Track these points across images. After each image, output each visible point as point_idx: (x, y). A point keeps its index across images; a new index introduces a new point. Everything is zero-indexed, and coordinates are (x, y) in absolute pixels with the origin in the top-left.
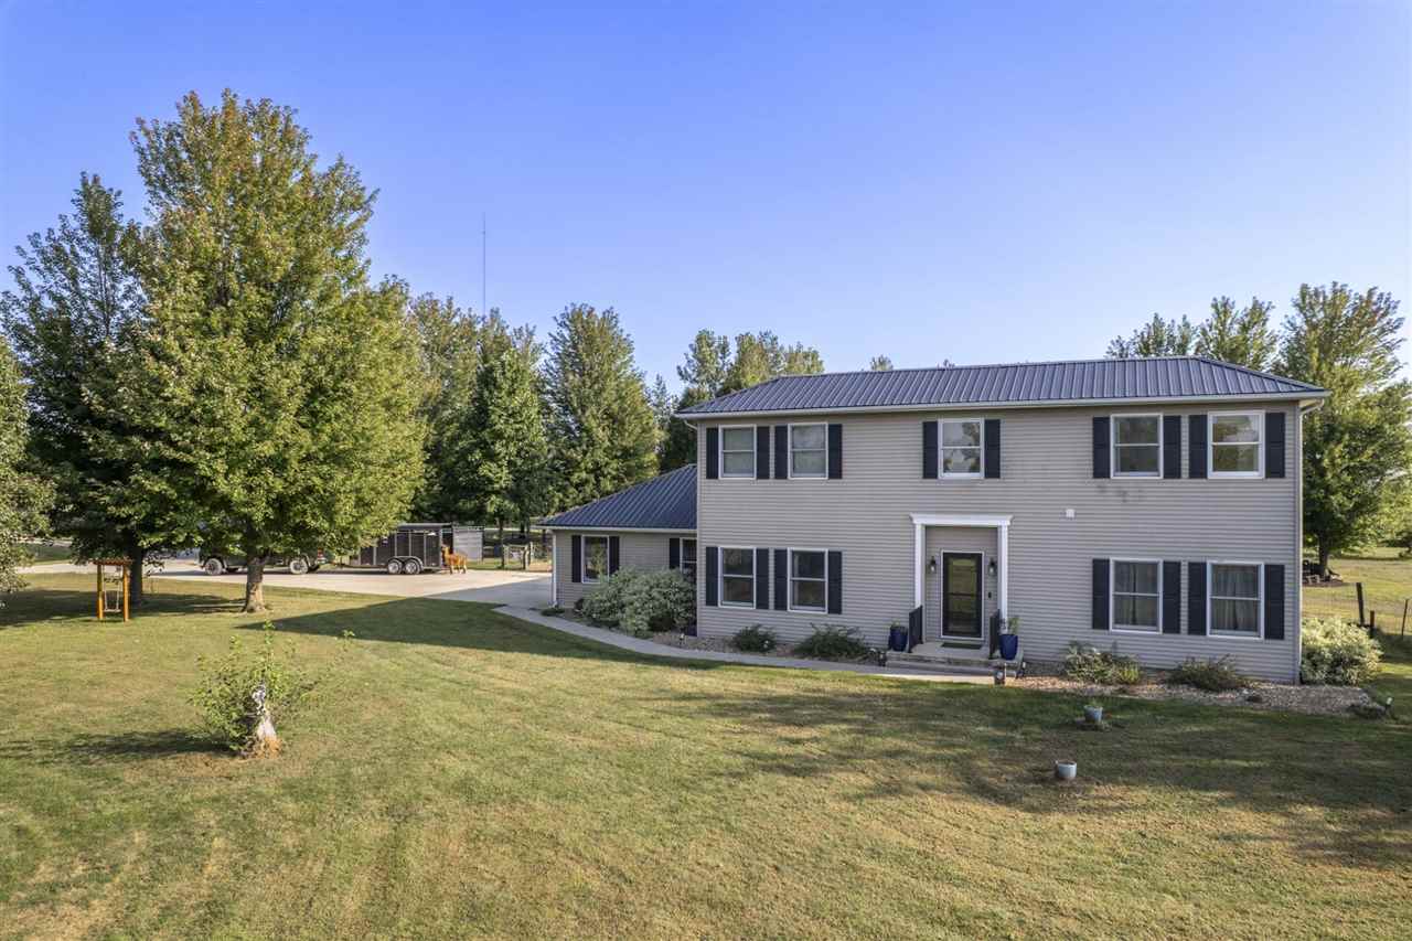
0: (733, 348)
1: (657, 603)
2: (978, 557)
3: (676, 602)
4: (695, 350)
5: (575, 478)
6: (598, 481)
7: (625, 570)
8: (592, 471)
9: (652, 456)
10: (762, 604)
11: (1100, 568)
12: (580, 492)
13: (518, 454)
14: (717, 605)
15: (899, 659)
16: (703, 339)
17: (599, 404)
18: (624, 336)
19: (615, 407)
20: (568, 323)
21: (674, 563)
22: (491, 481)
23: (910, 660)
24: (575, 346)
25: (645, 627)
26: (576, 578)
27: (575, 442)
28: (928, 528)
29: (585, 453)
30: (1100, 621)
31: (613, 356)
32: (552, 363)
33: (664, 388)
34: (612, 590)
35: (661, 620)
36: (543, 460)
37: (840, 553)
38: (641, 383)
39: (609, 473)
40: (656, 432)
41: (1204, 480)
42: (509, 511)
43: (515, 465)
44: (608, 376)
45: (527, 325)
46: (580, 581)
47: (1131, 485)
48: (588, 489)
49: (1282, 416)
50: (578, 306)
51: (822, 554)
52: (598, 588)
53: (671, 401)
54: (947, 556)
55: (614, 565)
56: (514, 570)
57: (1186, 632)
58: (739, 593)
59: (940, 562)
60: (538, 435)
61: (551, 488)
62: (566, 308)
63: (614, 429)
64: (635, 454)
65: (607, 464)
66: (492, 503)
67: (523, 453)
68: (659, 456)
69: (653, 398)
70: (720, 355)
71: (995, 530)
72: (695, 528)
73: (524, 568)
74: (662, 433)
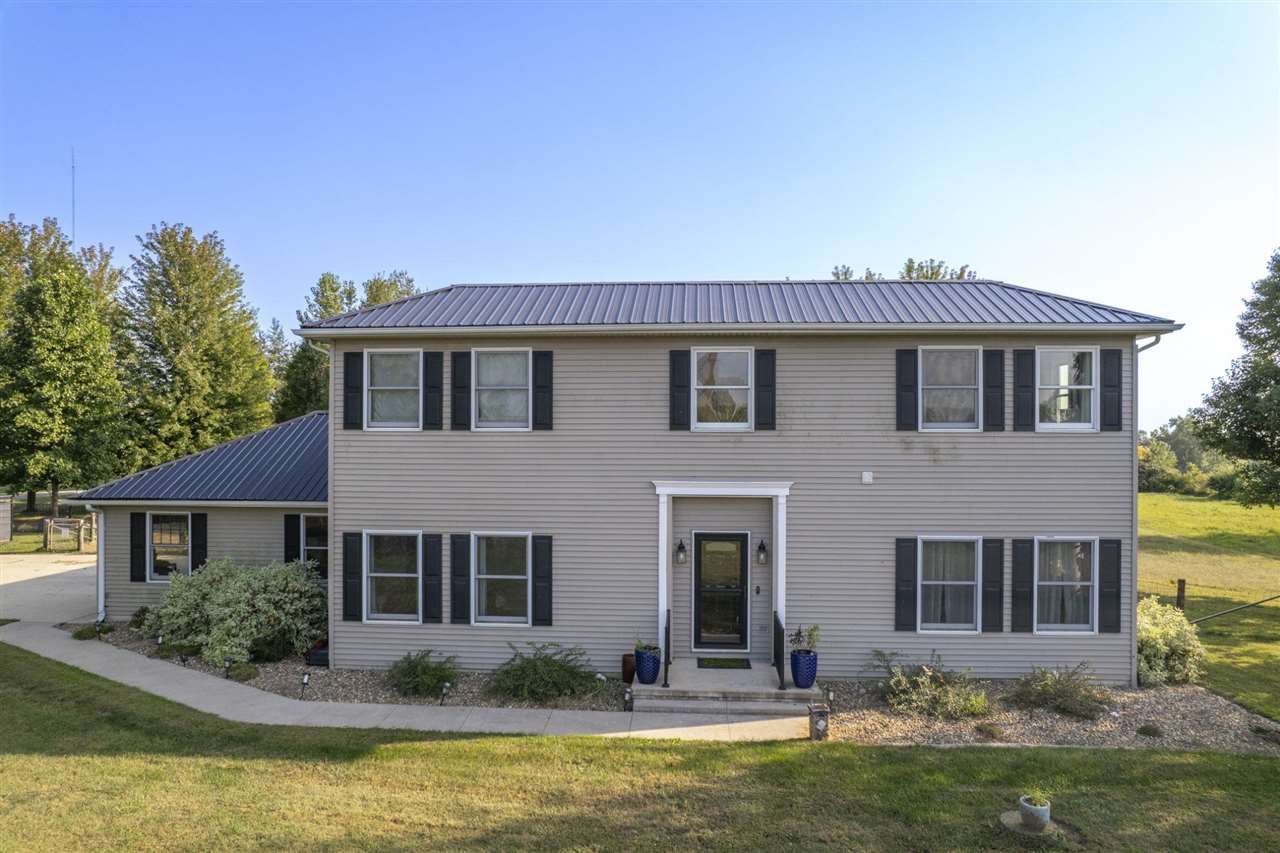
0: (361, 295)
1: (263, 618)
2: (742, 539)
3: (295, 615)
4: (317, 294)
5: (164, 431)
6: (195, 435)
7: (213, 566)
8: (189, 423)
9: (266, 407)
10: (432, 616)
11: (905, 549)
12: (172, 447)
13: (80, 399)
14: (360, 619)
15: (650, 697)
16: (326, 283)
17: (196, 342)
18: (231, 266)
19: (219, 347)
20: (156, 244)
21: (291, 553)
22: (37, 435)
23: (668, 698)
24: (165, 273)
25: (244, 657)
26: (137, 575)
27: (166, 388)
28: (676, 500)
29: (178, 400)
30: (904, 621)
31: (218, 288)
32: (134, 292)
33: (281, 332)
34: (192, 596)
35: (271, 643)
36: (117, 409)
37: (549, 539)
38: (252, 322)
39: (211, 426)
40: (271, 380)
41: (1031, 434)
42: (65, 473)
43: (74, 413)
44: (210, 310)
45: (101, 245)
46: (143, 579)
47: (942, 440)
48: (183, 444)
49: (1118, 353)
50: (171, 226)
51: (524, 539)
52: (170, 594)
53: (289, 348)
54: (701, 539)
55: (199, 556)
56: (62, 551)
57: (1009, 629)
58: (394, 600)
59: (691, 548)
60: (108, 375)
61: (130, 442)
62: (154, 226)
63: (217, 374)
64: (245, 404)
65: (208, 414)
66: (37, 462)
67: (87, 399)
68: (273, 406)
69: (268, 343)
70: (345, 301)
71: (768, 502)
72: (325, 499)
73: (78, 549)
74: (278, 382)
